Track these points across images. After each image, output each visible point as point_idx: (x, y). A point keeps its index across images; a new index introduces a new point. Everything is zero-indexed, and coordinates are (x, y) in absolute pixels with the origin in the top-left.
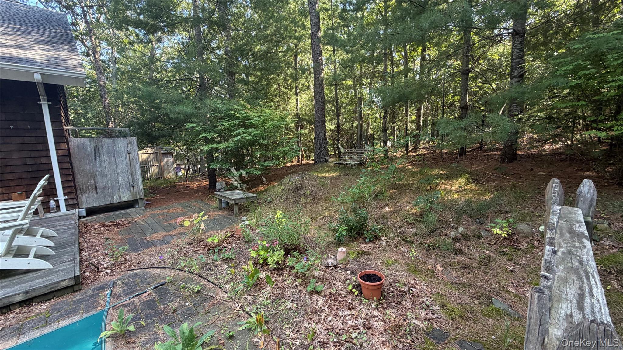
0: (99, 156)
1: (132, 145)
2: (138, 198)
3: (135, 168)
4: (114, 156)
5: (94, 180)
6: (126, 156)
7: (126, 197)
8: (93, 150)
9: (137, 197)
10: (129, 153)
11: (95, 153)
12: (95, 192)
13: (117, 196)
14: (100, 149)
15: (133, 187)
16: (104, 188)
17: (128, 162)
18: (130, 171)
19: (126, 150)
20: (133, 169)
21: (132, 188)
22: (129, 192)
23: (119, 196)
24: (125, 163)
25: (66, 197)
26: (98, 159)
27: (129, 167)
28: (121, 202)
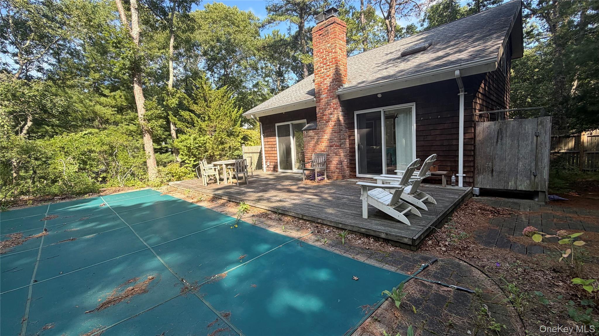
0: (501, 140)
1: (543, 126)
2: (539, 189)
3: (542, 154)
4: (518, 139)
5: (492, 163)
6: (533, 139)
7: (524, 186)
8: (496, 133)
9: (537, 188)
10: (537, 136)
11: (498, 137)
12: (490, 175)
13: (513, 183)
14: (504, 131)
15: (535, 176)
16: (500, 172)
17: (534, 146)
18: (534, 157)
19: (534, 133)
20: (540, 155)
21: (533, 177)
22: (528, 181)
23: (516, 183)
24: (529, 148)
25: (465, 175)
26: (499, 142)
27: (535, 152)
28: (516, 190)
